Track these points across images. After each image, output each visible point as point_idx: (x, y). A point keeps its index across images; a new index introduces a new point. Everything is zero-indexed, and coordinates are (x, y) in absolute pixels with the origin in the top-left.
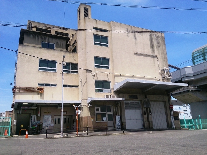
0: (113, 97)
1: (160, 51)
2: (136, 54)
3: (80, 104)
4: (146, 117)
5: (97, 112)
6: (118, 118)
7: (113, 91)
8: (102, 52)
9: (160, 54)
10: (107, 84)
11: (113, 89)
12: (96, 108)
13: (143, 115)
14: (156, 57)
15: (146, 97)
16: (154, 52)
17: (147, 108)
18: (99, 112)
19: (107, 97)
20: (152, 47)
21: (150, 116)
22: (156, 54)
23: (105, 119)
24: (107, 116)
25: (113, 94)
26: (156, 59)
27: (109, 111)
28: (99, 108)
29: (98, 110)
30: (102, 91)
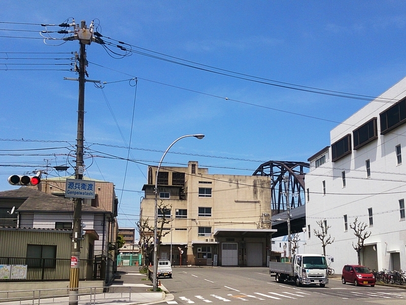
0: (212, 240)
1: (264, 196)
2: (237, 202)
3: (187, 245)
4: (241, 256)
5: (198, 252)
6: (215, 256)
7: (213, 235)
8: (205, 202)
9: (264, 199)
10: (208, 230)
11: (213, 233)
12: (198, 248)
13: (239, 254)
14: (259, 202)
15: (243, 240)
16: (257, 198)
17: (243, 249)
18: (201, 252)
19: (207, 240)
20: (255, 192)
21: (244, 256)
22: (259, 199)
23: (204, 257)
24: (207, 254)
25: (212, 237)
26: (257, 204)
27: (209, 251)
28: (201, 249)
29: (199, 250)
30: (204, 235)
